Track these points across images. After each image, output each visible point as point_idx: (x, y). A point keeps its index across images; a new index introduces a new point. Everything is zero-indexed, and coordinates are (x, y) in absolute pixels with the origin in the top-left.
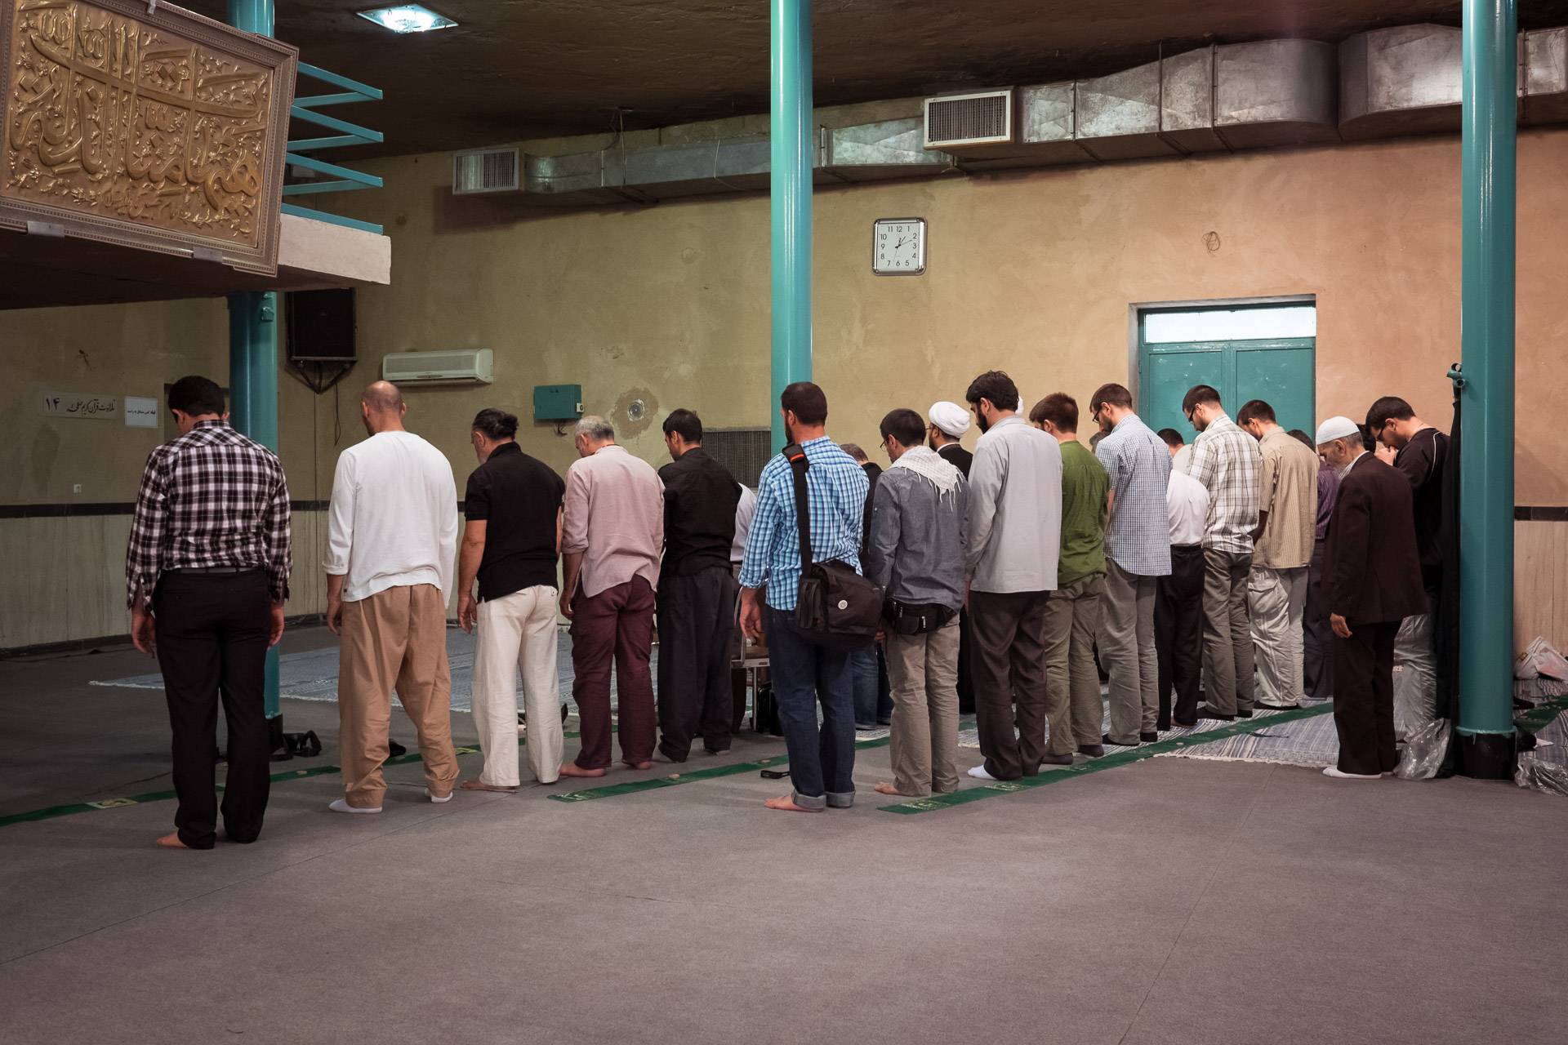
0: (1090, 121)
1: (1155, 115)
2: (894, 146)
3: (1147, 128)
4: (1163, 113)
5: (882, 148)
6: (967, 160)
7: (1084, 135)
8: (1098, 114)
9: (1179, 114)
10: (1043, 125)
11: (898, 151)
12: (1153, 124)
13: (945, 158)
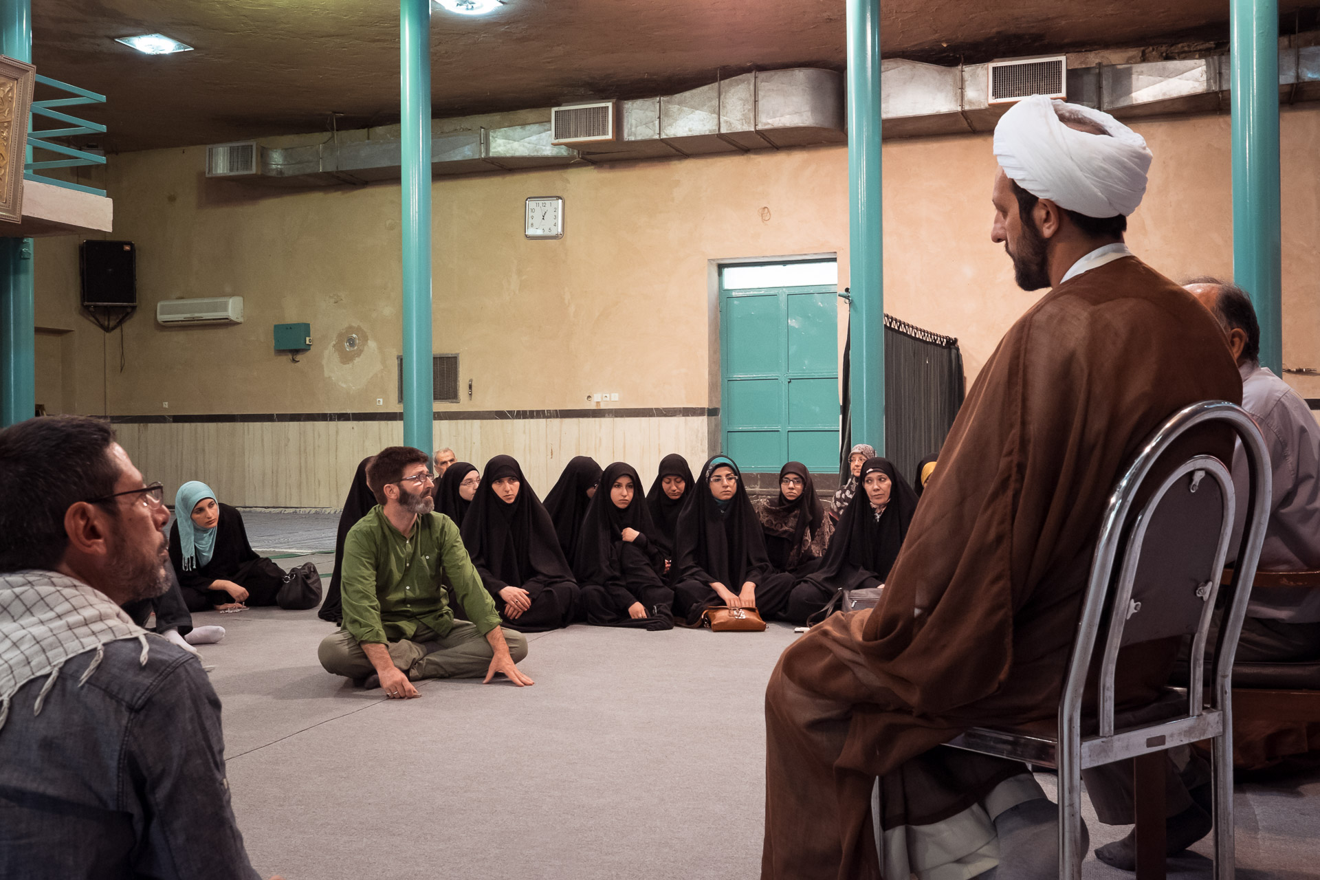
0: (670, 125)
1: (716, 121)
2: (535, 143)
3: (710, 131)
4: (721, 120)
5: (526, 144)
6: (589, 153)
7: (667, 135)
8: (676, 120)
9: (732, 121)
10: (638, 128)
11: (538, 147)
12: (714, 128)
13: (573, 152)
